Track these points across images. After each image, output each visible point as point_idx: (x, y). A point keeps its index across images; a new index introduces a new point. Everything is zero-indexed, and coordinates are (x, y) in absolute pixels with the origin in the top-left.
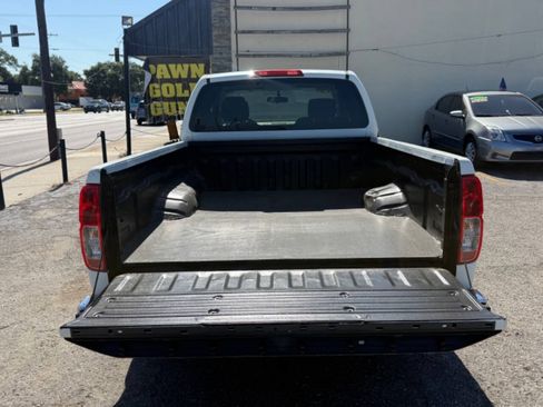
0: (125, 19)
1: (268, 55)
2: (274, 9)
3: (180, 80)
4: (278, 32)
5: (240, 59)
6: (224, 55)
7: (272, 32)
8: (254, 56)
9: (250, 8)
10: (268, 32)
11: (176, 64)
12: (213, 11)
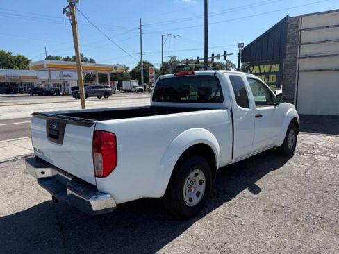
0: (240, 45)
1: (320, 56)
2: (327, 27)
3: (264, 73)
4: (329, 41)
5: (301, 60)
6: (293, 58)
7: (325, 42)
8: (310, 57)
9: (310, 29)
10: (322, 42)
11: (264, 65)
12: (289, 34)
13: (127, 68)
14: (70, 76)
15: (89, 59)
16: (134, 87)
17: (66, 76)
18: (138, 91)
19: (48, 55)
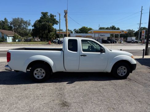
13: (134, 31)
14: (104, 35)
15: (117, 28)
16: (133, 40)
17: (103, 35)
18: (134, 42)
19: (100, 27)
